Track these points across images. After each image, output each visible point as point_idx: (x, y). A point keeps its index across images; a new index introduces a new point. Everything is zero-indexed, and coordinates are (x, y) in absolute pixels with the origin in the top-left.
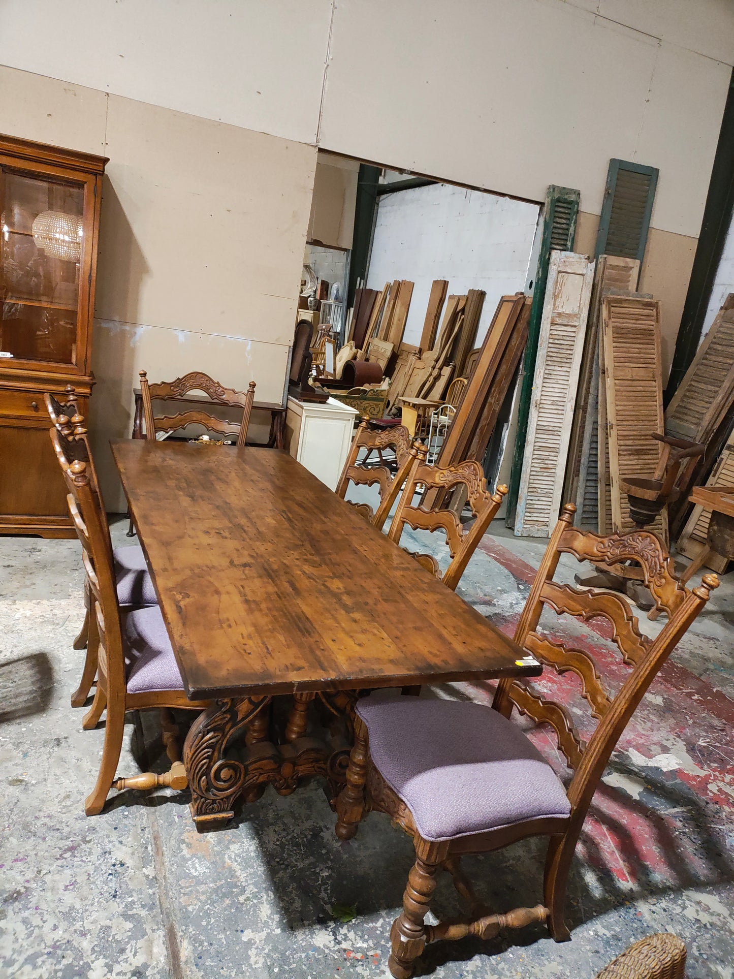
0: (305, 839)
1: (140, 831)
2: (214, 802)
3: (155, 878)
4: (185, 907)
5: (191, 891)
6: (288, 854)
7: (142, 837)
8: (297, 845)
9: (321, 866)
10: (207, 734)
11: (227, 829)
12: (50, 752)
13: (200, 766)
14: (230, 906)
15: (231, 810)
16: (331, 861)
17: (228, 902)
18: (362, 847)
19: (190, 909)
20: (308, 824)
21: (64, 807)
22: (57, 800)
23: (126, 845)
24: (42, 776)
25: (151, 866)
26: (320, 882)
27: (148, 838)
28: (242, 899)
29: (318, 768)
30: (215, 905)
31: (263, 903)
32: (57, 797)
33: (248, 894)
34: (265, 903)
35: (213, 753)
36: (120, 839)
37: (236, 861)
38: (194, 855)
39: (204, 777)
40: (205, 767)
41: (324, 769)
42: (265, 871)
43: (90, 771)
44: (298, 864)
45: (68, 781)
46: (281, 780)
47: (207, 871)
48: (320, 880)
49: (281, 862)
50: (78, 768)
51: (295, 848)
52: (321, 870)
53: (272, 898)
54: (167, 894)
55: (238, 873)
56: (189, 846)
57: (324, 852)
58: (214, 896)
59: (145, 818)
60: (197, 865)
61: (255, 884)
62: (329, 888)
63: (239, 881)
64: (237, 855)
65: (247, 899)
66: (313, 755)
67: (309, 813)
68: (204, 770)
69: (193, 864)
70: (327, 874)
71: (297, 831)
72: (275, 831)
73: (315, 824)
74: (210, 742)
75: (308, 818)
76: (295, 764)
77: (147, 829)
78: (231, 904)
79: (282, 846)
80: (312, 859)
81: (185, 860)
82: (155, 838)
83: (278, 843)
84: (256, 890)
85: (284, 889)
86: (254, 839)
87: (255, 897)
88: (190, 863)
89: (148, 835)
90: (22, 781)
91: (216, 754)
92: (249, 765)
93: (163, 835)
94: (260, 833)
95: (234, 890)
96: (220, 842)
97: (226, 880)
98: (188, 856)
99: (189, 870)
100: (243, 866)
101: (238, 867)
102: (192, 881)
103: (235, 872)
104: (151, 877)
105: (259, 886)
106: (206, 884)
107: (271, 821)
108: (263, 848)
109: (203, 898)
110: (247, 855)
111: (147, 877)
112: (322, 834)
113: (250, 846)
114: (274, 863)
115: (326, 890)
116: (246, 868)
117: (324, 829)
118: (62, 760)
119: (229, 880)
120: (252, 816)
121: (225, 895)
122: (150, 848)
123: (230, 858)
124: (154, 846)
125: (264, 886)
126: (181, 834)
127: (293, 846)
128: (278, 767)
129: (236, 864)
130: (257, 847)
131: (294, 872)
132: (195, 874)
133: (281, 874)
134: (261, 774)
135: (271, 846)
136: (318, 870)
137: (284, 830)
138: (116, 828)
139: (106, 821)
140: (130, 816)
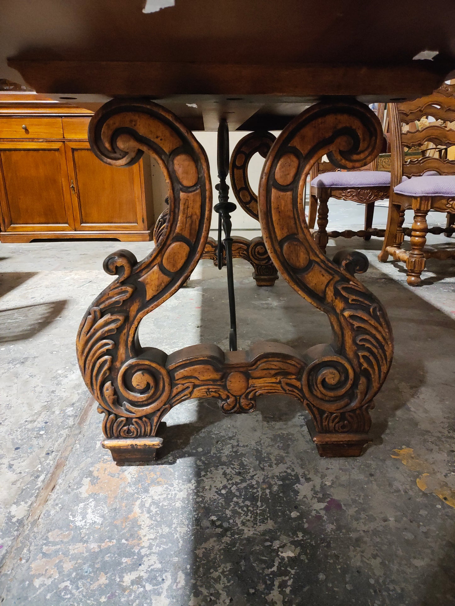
0: (268, 491)
1: (44, 455)
2: (129, 421)
3: (21, 522)
4: (31, 580)
5: (57, 551)
6: (234, 512)
7: (41, 463)
8: (253, 499)
9: (285, 539)
10: (101, 317)
11: (158, 464)
12: (9, 368)
13: (98, 365)
14: (102, 591)
15: (157, 435)
16: (305, 532)
17: (103, 580)
18: (363, 516)
19: (37, 583)
20: (278, 470)
23: (14, 471)
25: (26, 503)
26: (275, 569)
27: (48, 464)
28: (128, 579)
29: (287, 384)
30: (80, 584)
31: (159, 594)
33: (142, 571)
34: (165, 593)
35: (116, 346)
36: (12, 462)
37: (149, 511)
38: (94, 496)
39: (108, 384)
40: (106, 367)
41: (296, 387)
42: (186, 534)
43: (35, 387)
44: (246, 531)
46: (228, 397)
47: (99, 520)
48: (276, 564)
49: (218, 523)
50: (26, 383)
51: (248, 503)
52: (283, 546)
53: (180, 586)
54: (20, 550)
55: (142, 532)
56: (94, 481)
57: (294, 514)
58: (85, 567)
59: (60, 440)
60: (89, 511)
61: (162, 555)
62: (290, 583)
63: (138, 545)
64: (153, 503)
65: (138, 581)
66: (276, 364)
67: (284, 455)
68: (105, 373)
69: (85, 508)
70: (292, 555)
71: (259, 476)
72: (225, 474)
73: (289, 471)
74: (106, 328)
75: (280, 460)
76: (248, 376)
77: (54, 454)
78: (106, 585)
79: (229, 497)
80: (270, 524)
81: (77, 499)
82: (58, 466)
83: (223, 492)
84: (159, 566)
85: (207, 572)
86: (190, 481)
87: (152, 579)
88: (81, 505)
89: (50, 461)
91: (122, 351)
93: (71, 462)
94: (203, 473)
95: (124, 560)
96: (138, 481)
97: (119, 540)
98: (84, 495)
99: (74, 516)
100: (156, 520)
101: (148, 522)
102: (69, 534)
103: (140, 528)
104: (14, 520)
105: (168, 559)
106: (86, 542)
107: (224, 459)
108: (198, 496)
109: (68, 566)
110: (170, 504)
111: (10, 517)
112: (297, 486)
113: (181, 491)
114: (205, 523)
115: (283, 585)
116: (159, 524)
117: (302, 480)
118: (16, 375)
119: (124, 541)
120: (200, 449)
121: (105, 568)
122: (42, 477)
123: (142, 506)
124: (49, 475)
125: (176, 559)
126: (92, 464)
127: (245, 499)
128: (221, 379)
129: (148, 515)
130: (188, 495)
131: (233, 544)
132: (78, 524)
133: (211, 543)
134: (195, 386)
135: (210, 495)
136: (276, 544)
137: (239, 474)
138: (17, 449)
139: (13, 439)
140: (44, 436)
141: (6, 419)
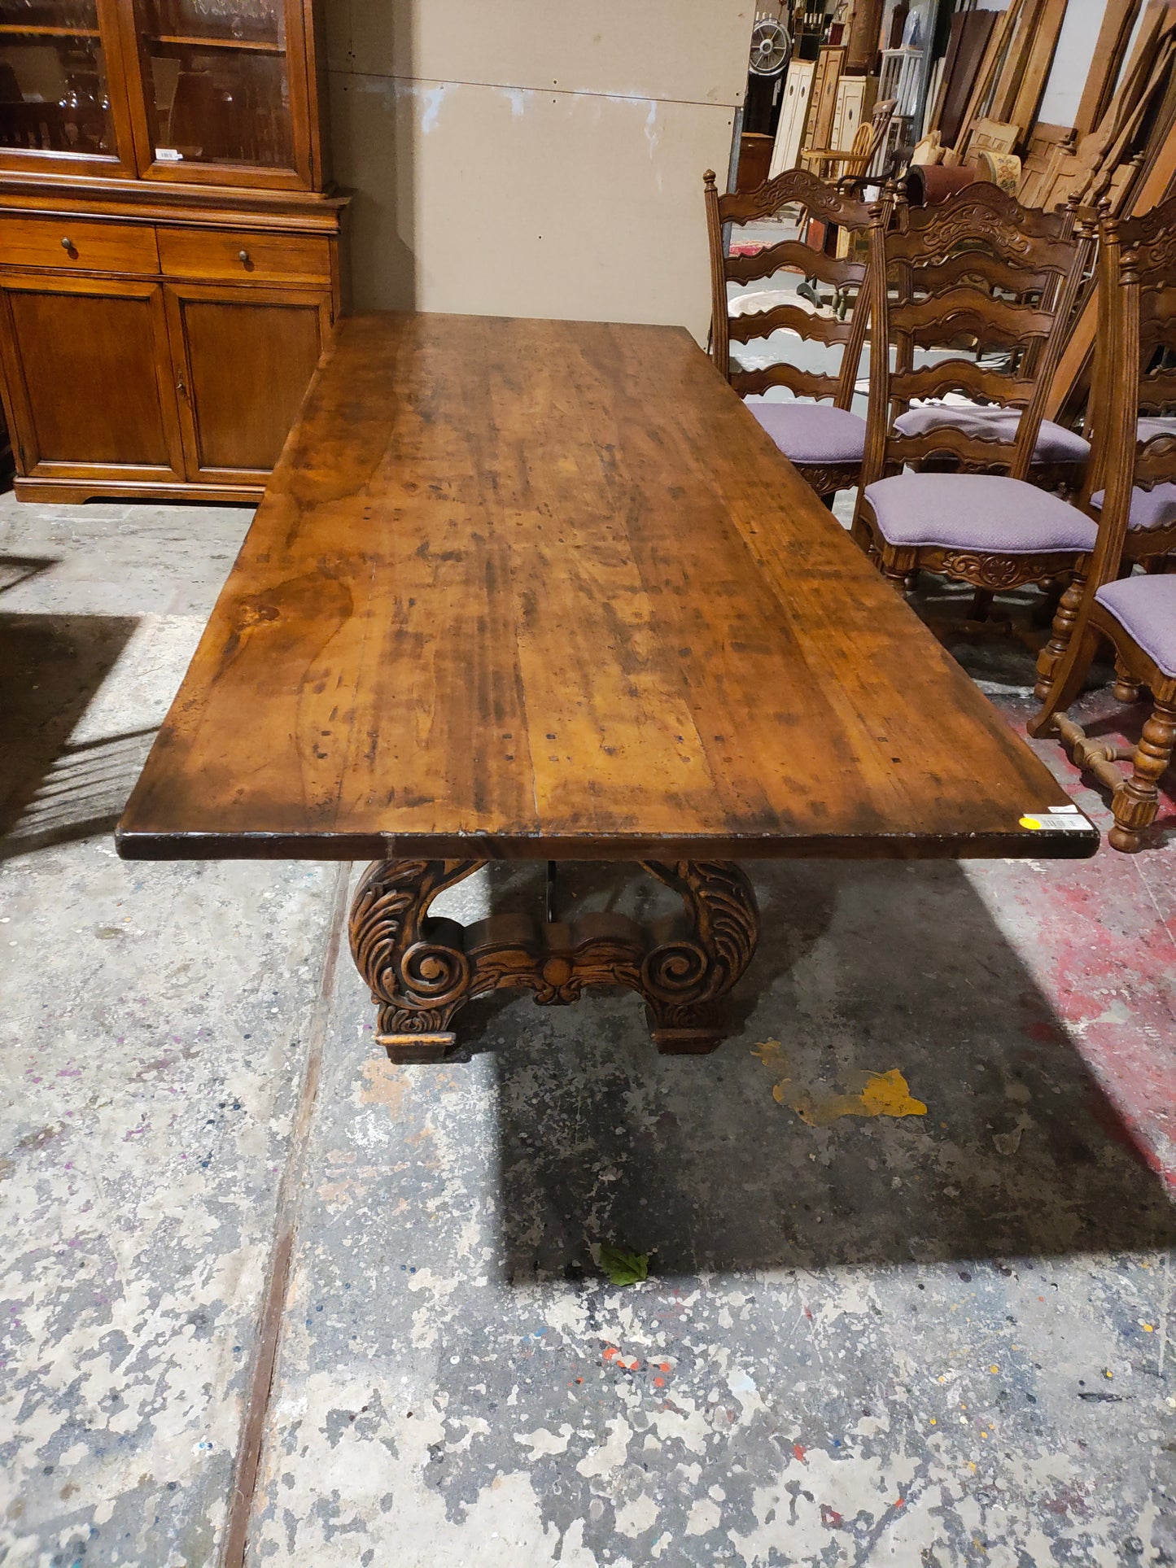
0: (589, 1101)
1: (288, 1046)
2: (413, 1014)
3: (287, 1140)
4: (323, 1204)
5: (343, 1175)
6: (549, 1128)
7: (288, 1059)
8: (571, 1111)
9: (606, 1161)
10: (384, 894)
11: (447, 1062)
12: (181, 885)
13: (376, 949)
14: (405, 1217)
15: (448, 1030)
16: (630, 1152)
17: (404, 1206)
18: (700, 1133)
19: (331, 1209)
20: (604, 1072)
21: (174, 986)
22: (164, 973)
23: (255, 1071)
24: (154, 927)
25: (287, 1115)
26: (593, 1194)
27: (299, 1061)
28: (432, 1204)
29: (622, 973)
30: (379, 1210)
31: (469, 1220)
32: (167, 967)
33: (447, 1196)
34: (474, 1219)
35: (401, 928)
36: (248, 1058)
37: (444, 1127)
38: (370, 1105)
39: (389, 970)
40: (387, 952)
41: (634, 976)
42: (492, 1154)
43: (237, 926)
44: (562, 1149)
45: (194, 941)
46: (544, 987)
47: (385, 1138)
48: (595, 1189)
49: (529, 1141)
50: (219, 917)
51: (564, 1116)
52: (603, 1169)
53: (489, 1212)
54: (298, 1174)
55: (440, 1153)
56: (367, 1085)
57: (619, 1131)
58: (381, 1192)
59: (305, 1023)
60: (370, 1126)
61: (466, 1179)
62: (608, 1208)
63: (438, 1167)
64: (449, 1116)
65: (444, 1206)
66: (609, 950)
67: (613, 1049)
68: (385, 958)
69: (364, 1122)
70: (613, 1178)
71: (579, 1081)
72: (535, 1077)
73: (617, 1073)
74: (391, 908)
75: (608, 1058)
76: (571, 963)
77: (302, 1045)
78: (408, 1211)
79: (541, 1108)
80: (590, 1143)
81: (351, 1111)
82: (313, 1063)
83: (534, 1101)
84: (465, 1191)
85: (519, 1197)
86: (491, 1087)
87: (459, 1205)
88: (358, 1119)
89: (300, 1056)
90: (117, 931)
91: (408, 931)
92: (478, 955)
93: (327, 1058)
94: (507, 1076)
95: (424, 1185)
96: (425, 1086)
97: (414, 1163)
98: (359, 1106)
99: (352, 1133)
100: (454, 1138)
101: (445, 1140)
102: (353, 1155)
103: (437, 1148)
104: (279, 1138)
105: (474, 1183)
106: (375, 1164)
107: (534, 1055)
108: (503, 1107)
109: (361, 1192)
110: (469, 1118)
111: (273, 1135)
112: (626, 1095)
113: (481, 1099)
114: (514, 1141)
115: (600, 1211)
116: (458, 1143)
117: (633, 1086)
118: (198, 901)
119: (419, 1163)
120: (501, 1041)
121: (403, 1193)
122: (296, 1081)
123: (435, 1119)
124: (304, 1077)
125: (483, 1184)
126: (359, 1061)
127: (562, 1111)
128: (537, 966)
129: (443, 1132)
130: (491, 1105)
131: (547, 1166)
132: (360, 1143)
133: (522, 1165)
134: (502, 974)
135: (518, 1106)
136: (597, 1166)
137: (554, 1077)
138: (247, 1037)
139: (236, 1021)
140: (280, 1016)
141: (212, 986)
